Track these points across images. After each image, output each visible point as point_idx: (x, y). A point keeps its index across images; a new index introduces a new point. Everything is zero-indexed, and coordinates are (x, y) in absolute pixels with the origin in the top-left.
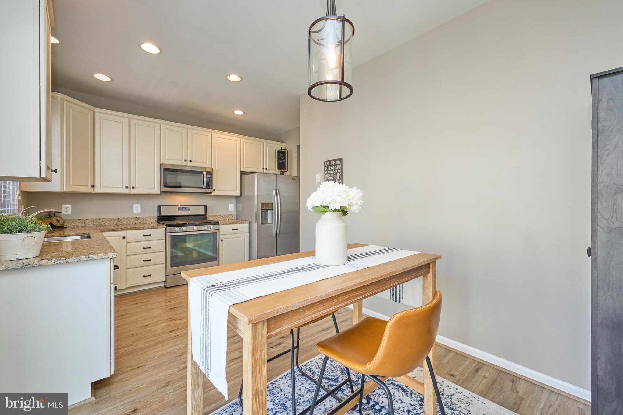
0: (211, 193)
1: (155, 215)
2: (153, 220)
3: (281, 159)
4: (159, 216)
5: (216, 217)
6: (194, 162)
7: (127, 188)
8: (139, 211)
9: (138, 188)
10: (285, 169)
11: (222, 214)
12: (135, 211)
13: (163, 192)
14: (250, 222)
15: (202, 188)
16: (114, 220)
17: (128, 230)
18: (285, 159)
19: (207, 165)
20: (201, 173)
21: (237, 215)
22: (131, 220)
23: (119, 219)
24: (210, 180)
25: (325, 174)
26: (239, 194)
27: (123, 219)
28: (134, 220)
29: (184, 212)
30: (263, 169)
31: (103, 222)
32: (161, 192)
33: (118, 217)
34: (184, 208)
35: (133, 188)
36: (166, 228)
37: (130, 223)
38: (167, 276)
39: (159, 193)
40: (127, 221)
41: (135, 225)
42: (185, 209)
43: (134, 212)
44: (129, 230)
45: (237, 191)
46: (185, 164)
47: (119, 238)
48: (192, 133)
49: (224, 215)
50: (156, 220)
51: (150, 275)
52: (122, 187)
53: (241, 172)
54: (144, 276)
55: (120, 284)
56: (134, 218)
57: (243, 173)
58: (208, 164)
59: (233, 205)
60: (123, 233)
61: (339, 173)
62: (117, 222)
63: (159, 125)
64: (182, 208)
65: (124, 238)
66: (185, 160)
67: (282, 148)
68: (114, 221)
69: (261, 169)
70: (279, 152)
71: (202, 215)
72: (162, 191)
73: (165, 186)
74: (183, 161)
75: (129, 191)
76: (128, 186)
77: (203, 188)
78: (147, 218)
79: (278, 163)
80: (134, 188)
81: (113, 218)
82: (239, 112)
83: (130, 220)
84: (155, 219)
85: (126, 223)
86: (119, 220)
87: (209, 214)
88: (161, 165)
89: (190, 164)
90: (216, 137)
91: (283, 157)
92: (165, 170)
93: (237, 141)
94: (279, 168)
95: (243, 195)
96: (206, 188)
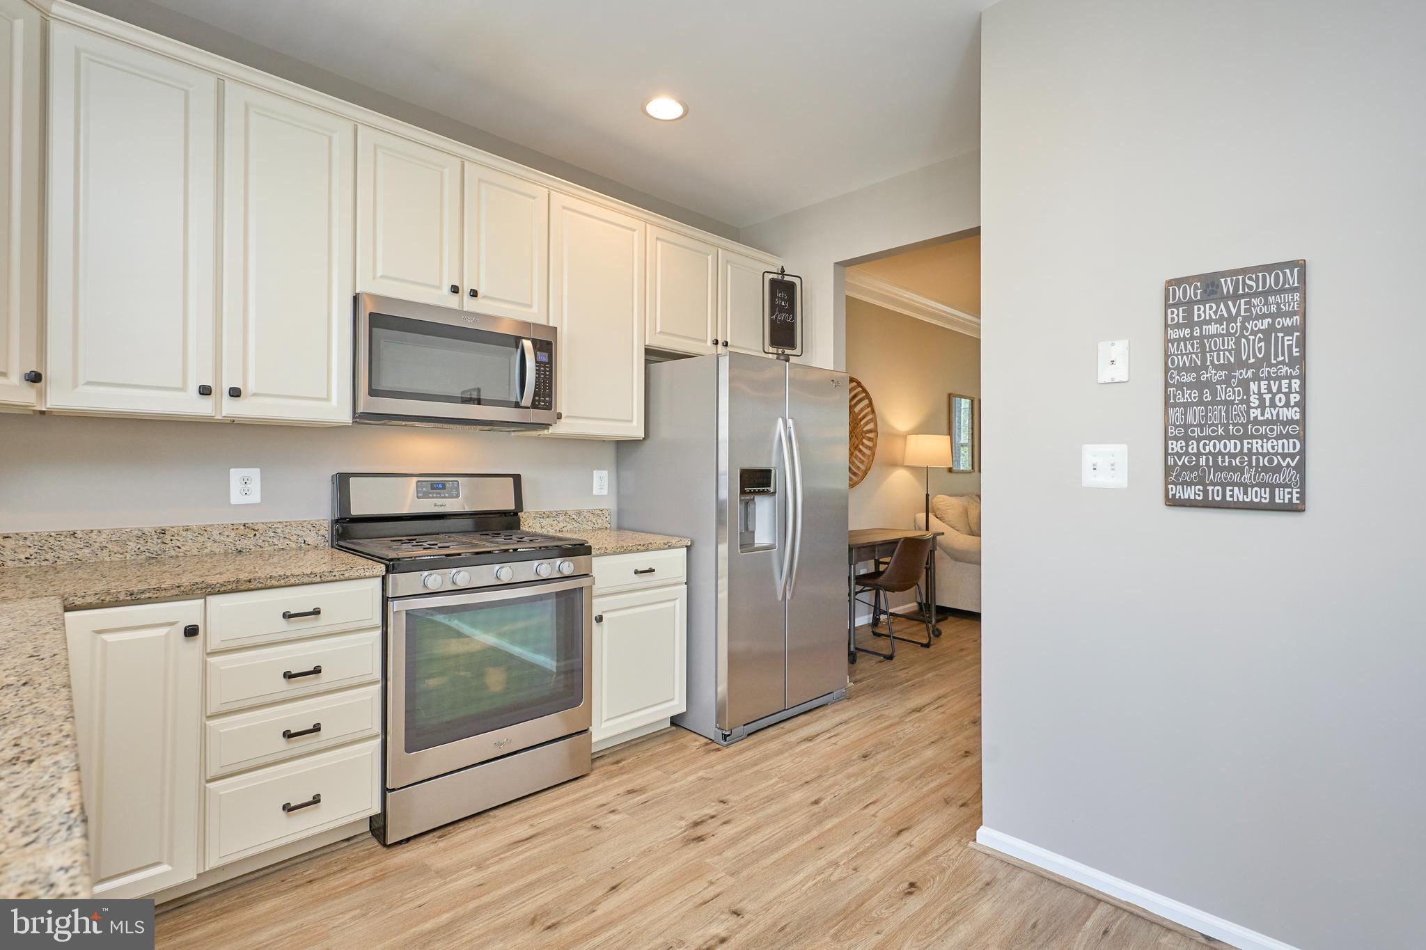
0: (546, 426)
1: (323, 512)
2: (313, 534)
3: (782, 310)
4: (337, 521)
5: (550, 521)
6: (485, 297)
7: (205, 391)
8: (255, 497)
9: (255, 395)
10: (792, 345)
11: (571, 507)
12: (236, 497)
13: (361, 418)
14: (692, 542)
15: (517, 405)
16: (142, 536)
17: (211, 594)
18: (791, 310)
19: (535, 315)
20: (517, 341)
21: (620, 512)
22: (222, 538)
23: (163, 532)
24: (545, 375)
25: (1168, 341)
26: (641, 435)
27: (184, 534)
28: (233, 534)
29: (439, 501)
30: (716, 342)
31: (88, 546)
32: (354, 417)
33: (164, 525)
34: (436, 484)
35: (235, 393)
36: (384, 578)
37: (217, 551)
38: (389, 794)
39: (346, 417)
40: (201, 539)
41: (239, 558)
42: (444, 488)
43: (233, 501)
44: (219, 593)
45: (635, 423)
46: (452, 302)
47: (167, 635)
48: (480, 180)
49: (579, 513)
50: (328, 537)
51: (316, 800)
52: (183, 389)
53: (646, 349)
54: (288, 808)
55: (170, 864)
56: (234, 527)
57: (654, 356)
58: (535, 309)
59: (605, 473)
60: (188, 611)
61: (1288, 331)
62: (154, 545)
63: (350, 126)
64: (434, 486)
65: (191, 632)
66: (453, 286)
67: (783, 270)
68: (142, 541)
69: (709, 343)
70: (773, 281)
71: (504, 513)
72: (360, 409)
73: (373, 392)
74: (446, 289)
75: (218, 406)
76: (208, 382)
77: (522, 405)
78: (287, 524)
79: (773, 323)
80: (238, 396)
81: (139, 530)
82: (664, 108)
83: (217, 538)
84: (321, 532)
85: (195, 552)
86: (167, 537)
87: (528, 505)
88: (356, 299)
89: (470, 305)
90: (564, 208)
91: (786, 301)
92: (377, 320)
93: (636, 233)
94: (774, 343)
95: (651, 436)
96: (534, 405)
